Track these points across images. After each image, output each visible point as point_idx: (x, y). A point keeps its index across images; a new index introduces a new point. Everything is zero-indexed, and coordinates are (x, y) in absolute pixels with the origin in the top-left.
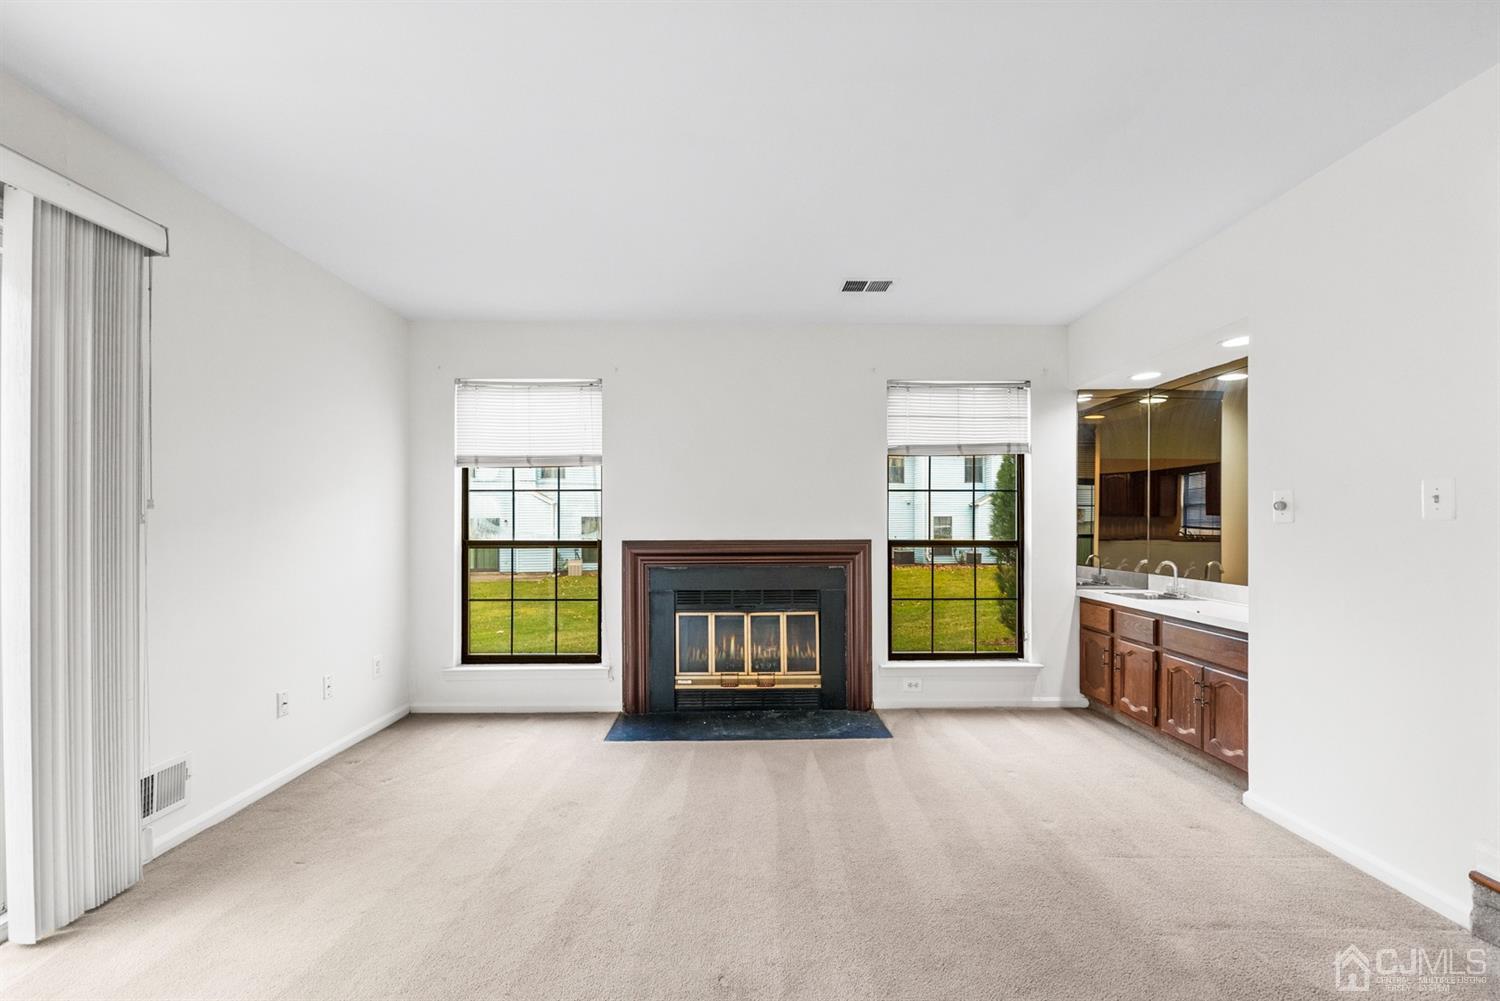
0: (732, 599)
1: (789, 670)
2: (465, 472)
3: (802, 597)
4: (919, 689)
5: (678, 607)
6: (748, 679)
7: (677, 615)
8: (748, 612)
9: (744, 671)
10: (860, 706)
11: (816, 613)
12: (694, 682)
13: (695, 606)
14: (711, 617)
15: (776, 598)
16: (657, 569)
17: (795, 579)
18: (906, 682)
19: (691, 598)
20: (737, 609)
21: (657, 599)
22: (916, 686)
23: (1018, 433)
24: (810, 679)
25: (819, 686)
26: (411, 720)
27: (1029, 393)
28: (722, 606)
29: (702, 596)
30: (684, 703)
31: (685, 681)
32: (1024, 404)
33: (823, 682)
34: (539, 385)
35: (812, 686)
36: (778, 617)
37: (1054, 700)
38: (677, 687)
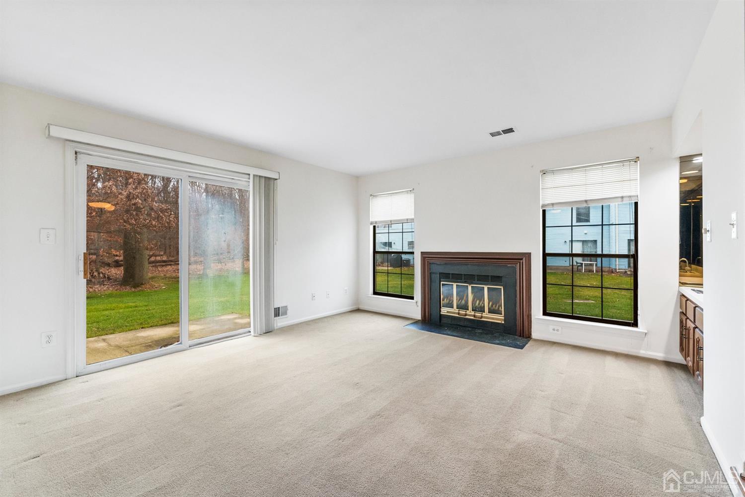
0: (463, 278)
1: (489, 312)
2: (374, 227)
3: (496, 279)
4: (559, 333)
5: (441, 280)
6: (470, 314)
7: (441, 283)
8: (470, 284)
9: (468, 310)
10: (523, 335)
11: (502, 287)
12: (448, 312)
13: (448, 280)
14: (455, 285)
15: (484, 279)
16: (433, 263)
17: (491, 271)
18: (551, 327)
19: (447, 276)
20: (465, 282)
21: (433, 276)
22: (558, 330)
23: (632, 189)
24: (499, 319)
25: (503, 322)
26: (358, 310)
27: (639, 164)
28: (459, 281)
29: (451, 276)
30: (444, 321)
31: (444, 311)
32: (635, 171)
33: (505, 320)
34: (396, 193)
35: (500, 322)
36: (484, 287)
37: (660, 355)
38: (441, 313)
